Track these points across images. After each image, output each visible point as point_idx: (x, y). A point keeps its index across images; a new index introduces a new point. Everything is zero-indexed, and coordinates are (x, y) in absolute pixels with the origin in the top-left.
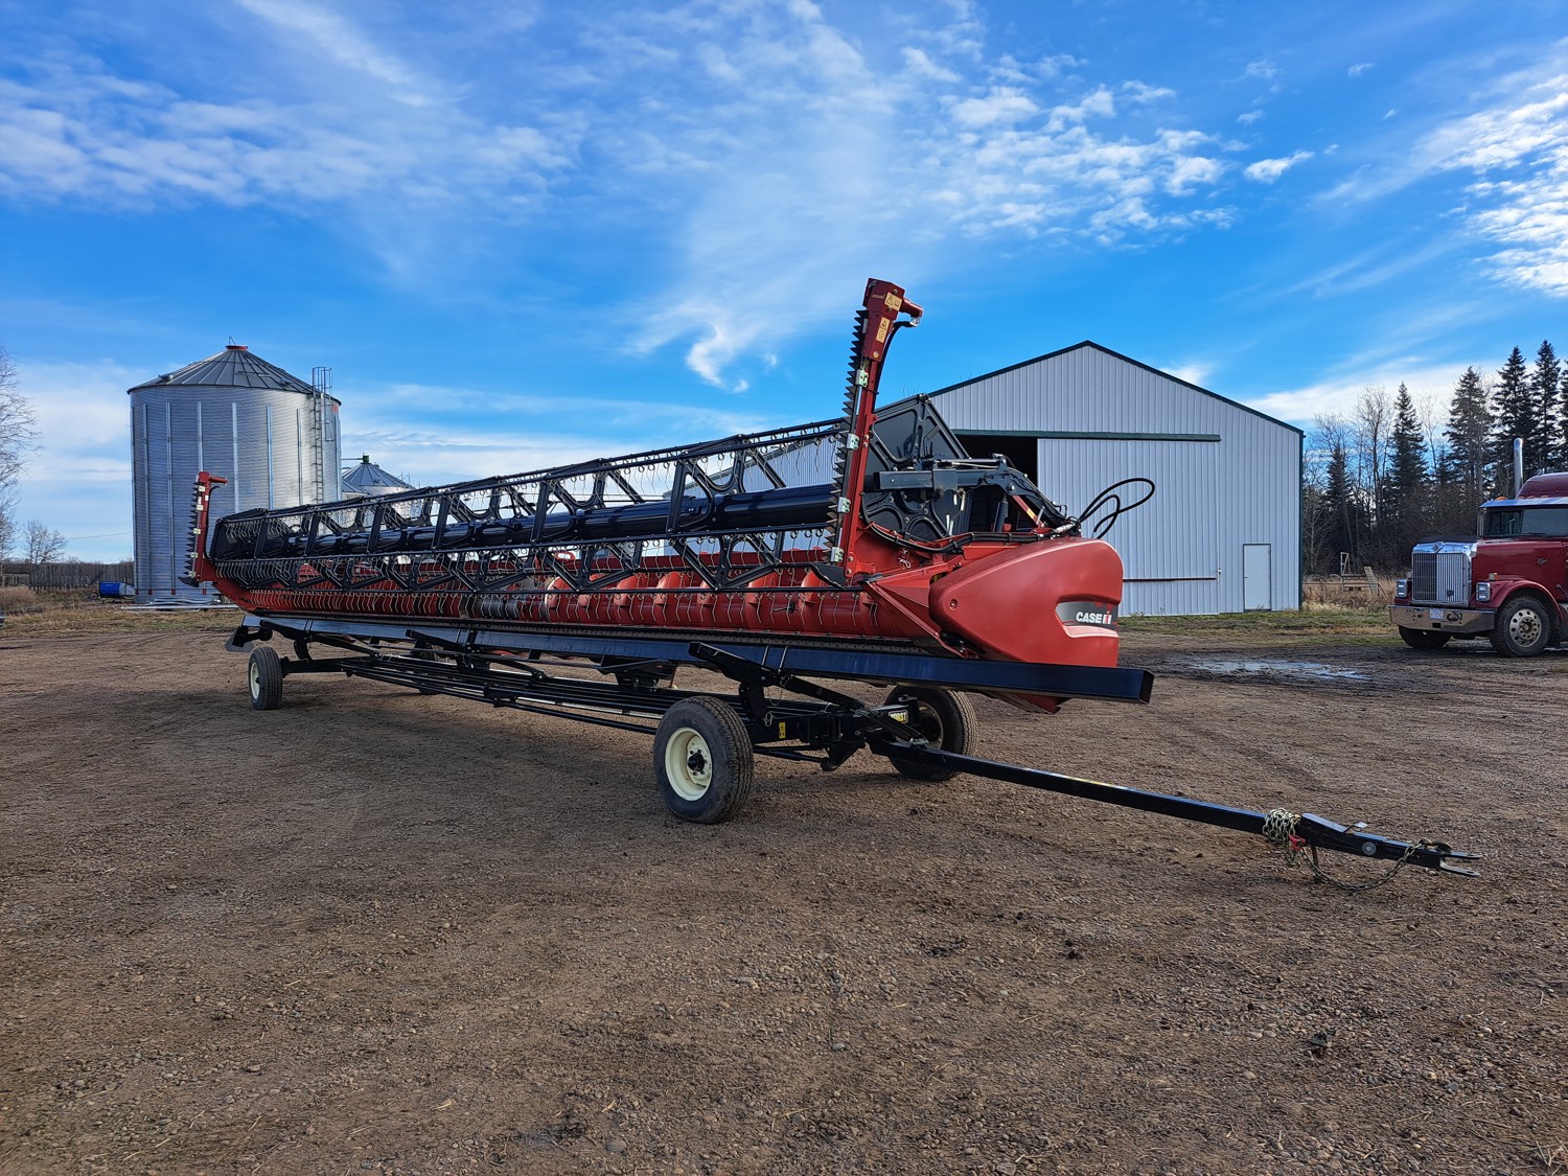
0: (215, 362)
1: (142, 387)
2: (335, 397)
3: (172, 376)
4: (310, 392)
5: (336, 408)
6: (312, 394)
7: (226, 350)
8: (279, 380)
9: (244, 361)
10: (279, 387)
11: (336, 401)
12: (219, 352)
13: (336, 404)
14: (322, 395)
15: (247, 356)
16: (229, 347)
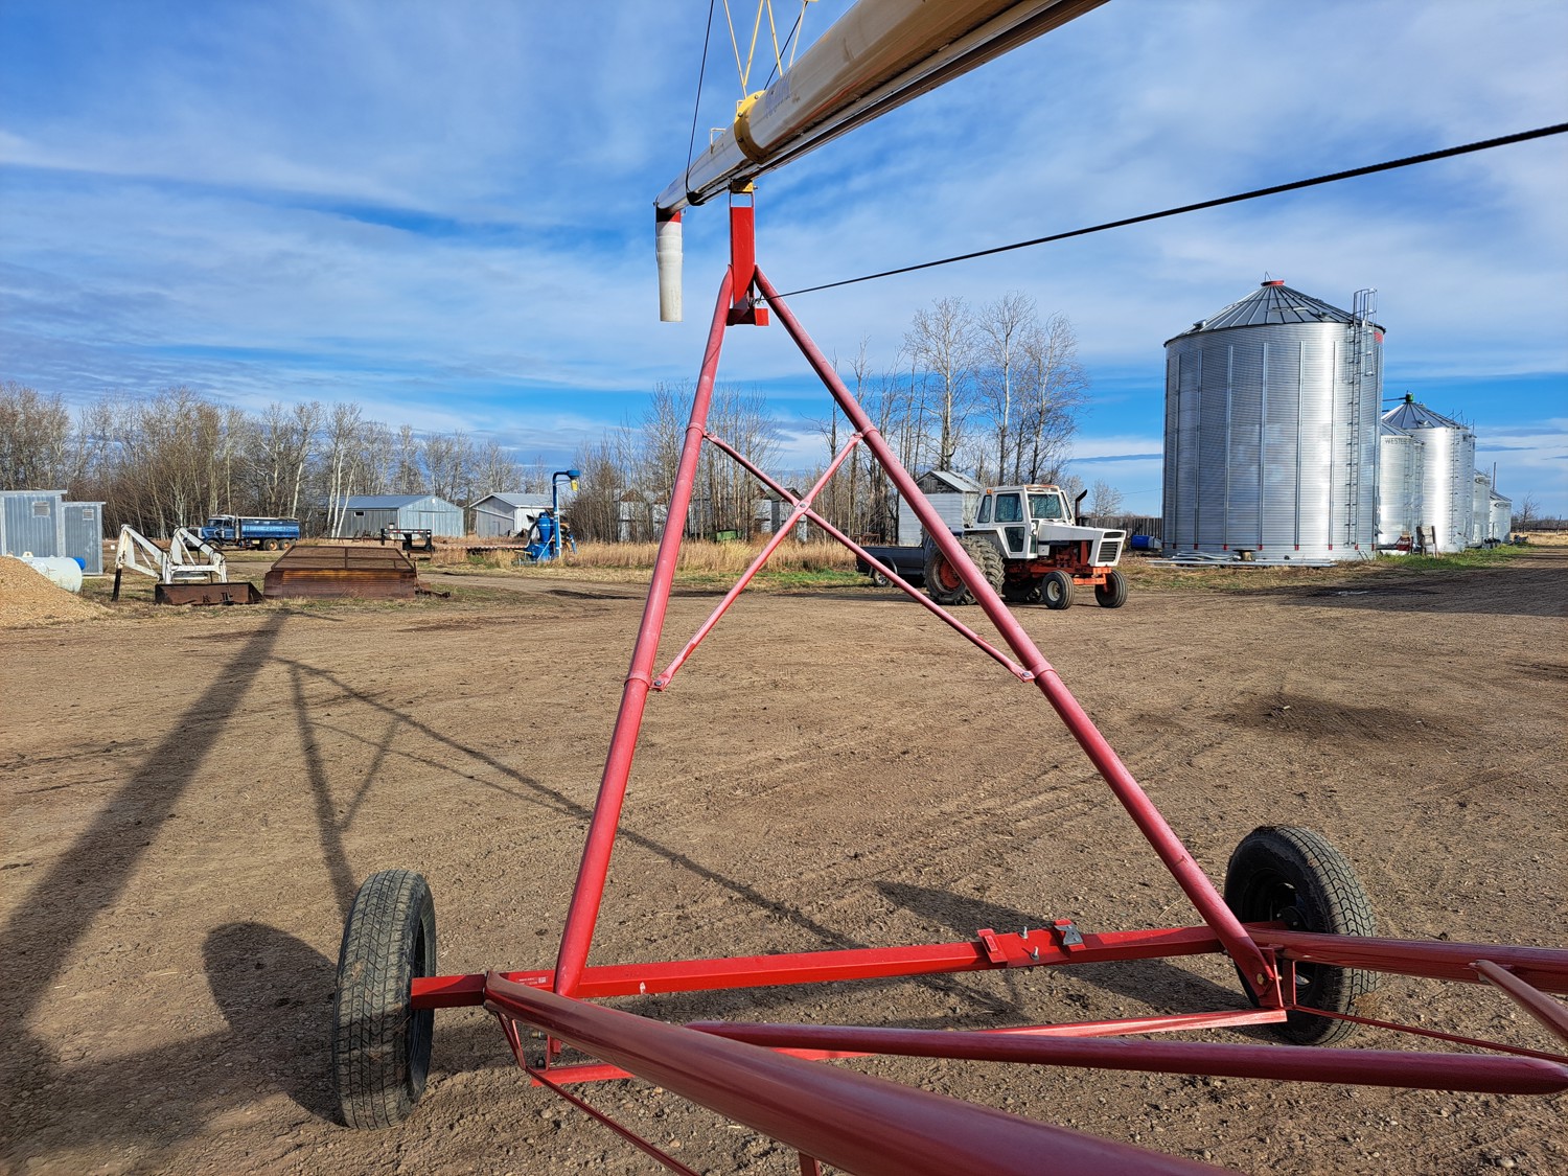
0: (1249, 302)
1: (1177, 338)
2: (1379, 324)
3: (1204, 323)
4: (1351, 321)
5: (1380, 338)
6: (1352, 322)
7: (1261, 287)
8: (1315, 312)
9: (1279, 296)
10: (1315, 319)
11: (1381, 328)
12: (1255, 289)
13: (1381, 332)
14: (1364, 323)
15: (1283, 290)
16: (1265, 284)
